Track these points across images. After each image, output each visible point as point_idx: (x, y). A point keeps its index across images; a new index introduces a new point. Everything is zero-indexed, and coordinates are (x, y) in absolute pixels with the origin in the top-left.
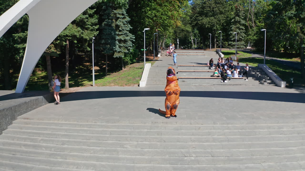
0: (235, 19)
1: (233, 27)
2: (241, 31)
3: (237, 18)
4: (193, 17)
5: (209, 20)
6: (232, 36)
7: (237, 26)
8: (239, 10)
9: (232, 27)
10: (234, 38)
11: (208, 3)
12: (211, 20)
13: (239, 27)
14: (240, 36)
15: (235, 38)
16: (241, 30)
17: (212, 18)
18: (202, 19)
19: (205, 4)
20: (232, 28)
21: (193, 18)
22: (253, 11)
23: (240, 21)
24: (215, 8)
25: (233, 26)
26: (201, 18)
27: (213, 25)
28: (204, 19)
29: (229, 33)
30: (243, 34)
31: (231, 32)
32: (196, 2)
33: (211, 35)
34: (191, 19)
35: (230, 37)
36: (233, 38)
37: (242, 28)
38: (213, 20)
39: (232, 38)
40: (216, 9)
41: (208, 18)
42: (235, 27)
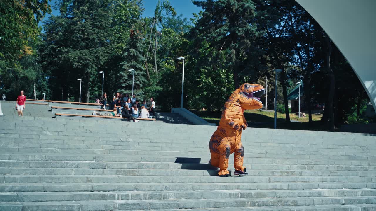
0: (129, 53)
1: (126, 65)
2: (138, 73)
3: (133, 51)
4: (46, 48)
5: (79, 54)
6: (123, 80)
7: (133, 64)
8: (136, 38)
9: (123, 64)
10: (126, 82)
11: (80, 25)
12: (83, 55)
13: (136, 65)
14: (137, 80)
15: (128, 83)
16: (139, 70)
17: (86, 51)
18: (67, 52)
19: (75, 26)
20: (124, 66)
21: (46, 50)
22: (156, 46)
23: (137, 56)
24: (92, 34)
25: (125, 63)
26: (66, 50)
27: (85, 65)
28: (70, 53)
29: (118, 75)
30: (141, 77)
31: (122, 73)
32: (58, 21)
33: (81, 81)
34: (42, 54)
35: (120, 81)
36: (124, 82)
37: (140, 67)
38: (86, 55)
39: (122, 84)
40: (95, 36)
41: (78, 52)
42: (128, 65)
